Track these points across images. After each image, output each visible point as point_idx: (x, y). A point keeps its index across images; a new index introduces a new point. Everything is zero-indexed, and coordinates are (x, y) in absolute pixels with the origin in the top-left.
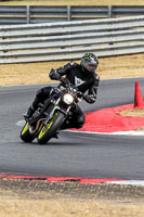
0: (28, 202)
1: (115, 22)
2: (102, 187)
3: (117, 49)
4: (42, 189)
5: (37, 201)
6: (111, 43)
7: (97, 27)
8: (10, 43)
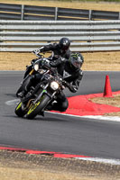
0: (9, 169)
1: (94, 24)
2: (71, 162)
3: (93, 46)
4: (22, 159)
5: (16, 170)
6: (89, 41)
7: (79, 27)
8: (6, 35)
